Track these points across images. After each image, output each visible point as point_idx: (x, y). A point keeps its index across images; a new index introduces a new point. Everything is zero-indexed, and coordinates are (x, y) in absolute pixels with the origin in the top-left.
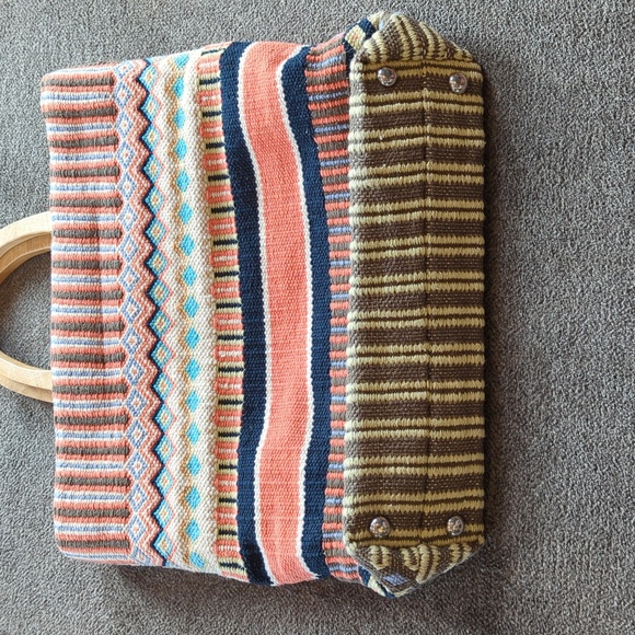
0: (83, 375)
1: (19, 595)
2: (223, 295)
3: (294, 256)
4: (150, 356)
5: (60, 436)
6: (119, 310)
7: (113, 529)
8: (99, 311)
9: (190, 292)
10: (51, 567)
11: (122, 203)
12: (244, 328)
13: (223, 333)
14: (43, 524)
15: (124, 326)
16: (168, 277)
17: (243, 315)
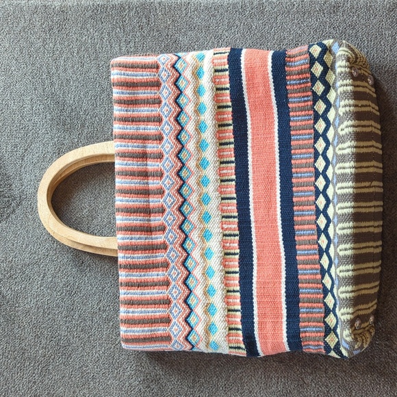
0: (139, 239)
1: (73, 373)
2: (225, 193)
3: (270, 171)
4: (180, 228)
5: (123, 276)
6: (161, 201)
7: (160, 330)
8: (148, 201)
9: (205, 190)
10: (97, 355)
11: (163, 138)
12: (238, 212)
13: (225, 214)
14: (91, 329)
15: (164, 210)
16: (192, 182)
17: (237, 204)
